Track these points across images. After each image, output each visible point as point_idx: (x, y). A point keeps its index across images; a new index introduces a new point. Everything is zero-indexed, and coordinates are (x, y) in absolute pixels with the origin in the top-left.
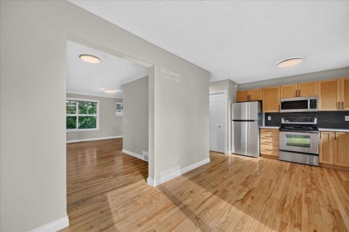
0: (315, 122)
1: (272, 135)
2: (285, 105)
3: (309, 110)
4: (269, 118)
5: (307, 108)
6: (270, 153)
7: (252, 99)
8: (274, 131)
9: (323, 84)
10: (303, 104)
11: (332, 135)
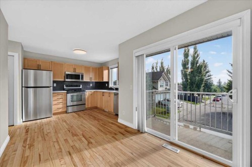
0: (81, 87)
1: (62, 97)
2: (68, 76)
3: (80, 80)
4: (55, 85)
5: (79, 79)
6: (60, 110)
7: (42, 68)
8: (63, 94)
9: (85, 67)
10: (77, 77)
11: (90, 93)
